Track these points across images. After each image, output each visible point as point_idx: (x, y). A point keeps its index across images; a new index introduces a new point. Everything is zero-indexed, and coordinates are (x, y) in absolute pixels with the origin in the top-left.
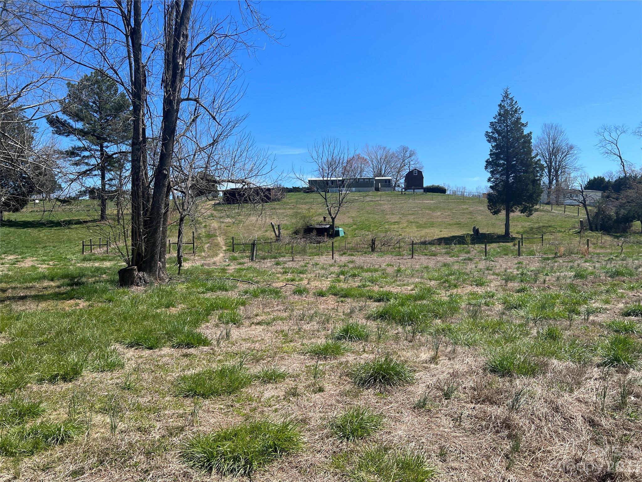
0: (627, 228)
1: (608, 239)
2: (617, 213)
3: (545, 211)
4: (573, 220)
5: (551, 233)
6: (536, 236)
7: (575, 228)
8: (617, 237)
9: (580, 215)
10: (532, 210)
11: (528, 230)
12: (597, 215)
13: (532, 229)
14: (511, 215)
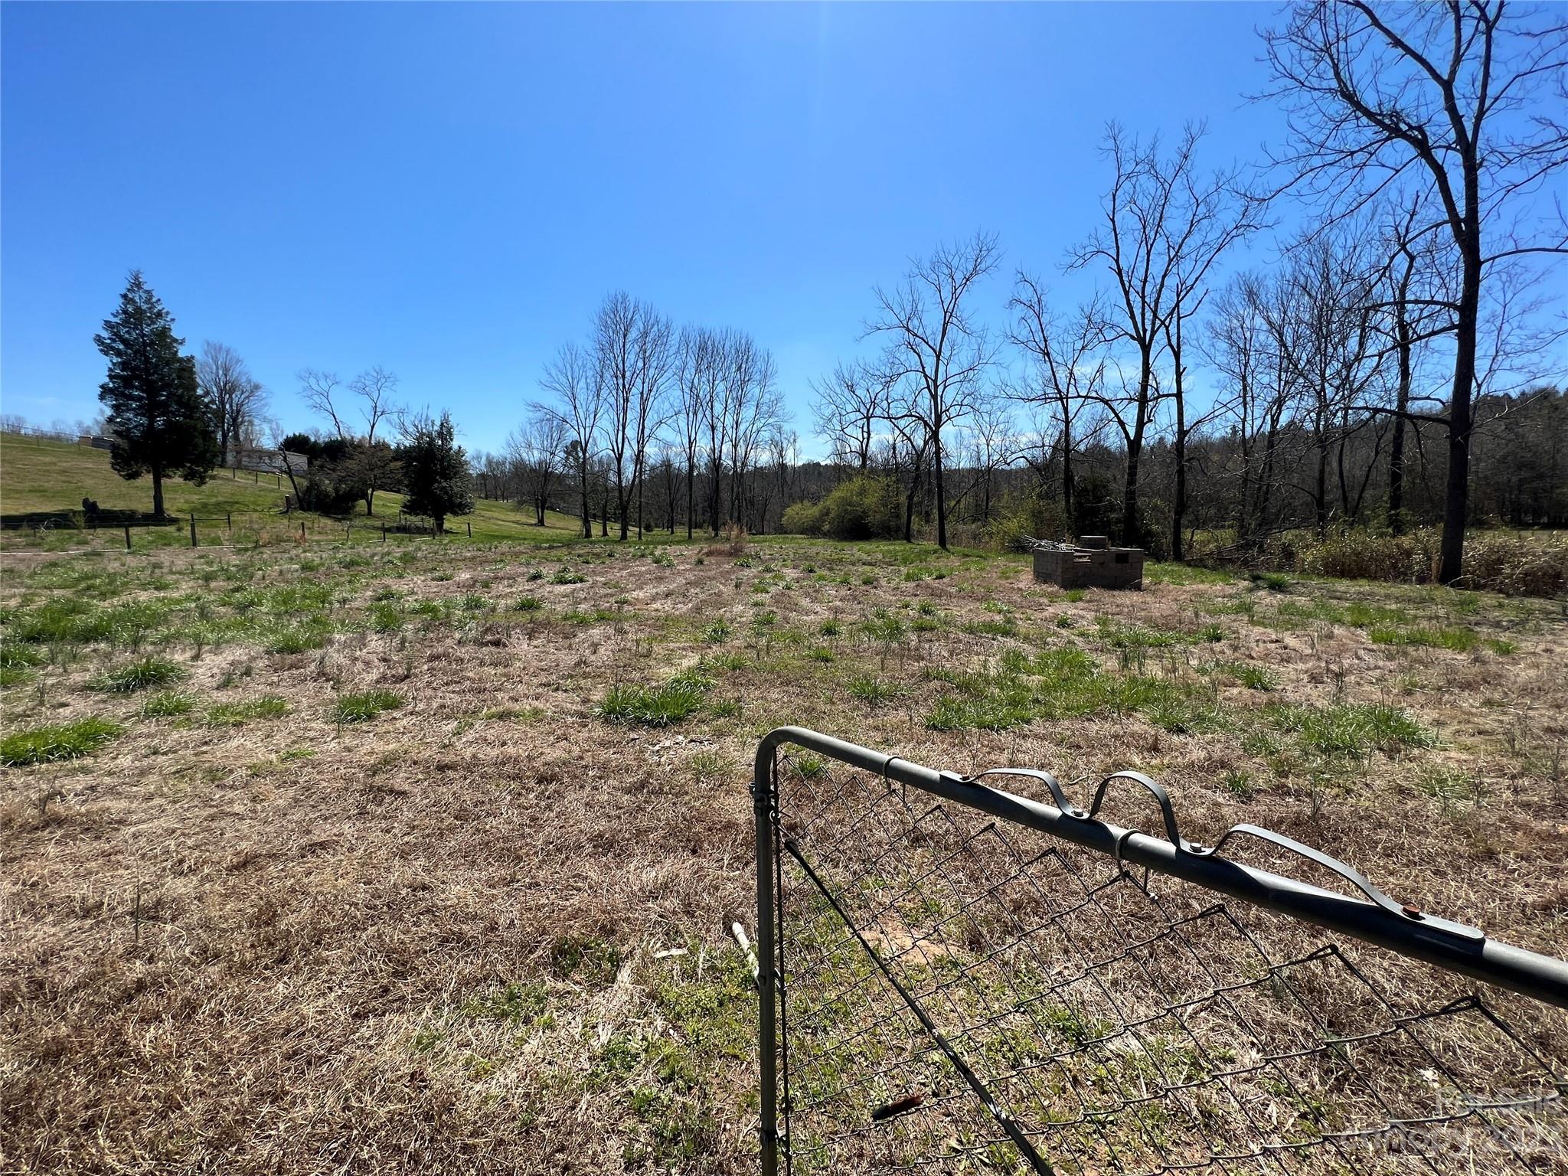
0: (350, 508)
1: (327, 522)
2: (336, 490)
3: (222, 479)
4: (273, 494)
5: (241, 512)
6: (215, 517)
7: (278, 506)
8: (339, 520)
9: (282, 489)
10: (204, 477)
11: (199, 507)
12: (309, 489)
13: (205, 505)
14: (164, 481)
